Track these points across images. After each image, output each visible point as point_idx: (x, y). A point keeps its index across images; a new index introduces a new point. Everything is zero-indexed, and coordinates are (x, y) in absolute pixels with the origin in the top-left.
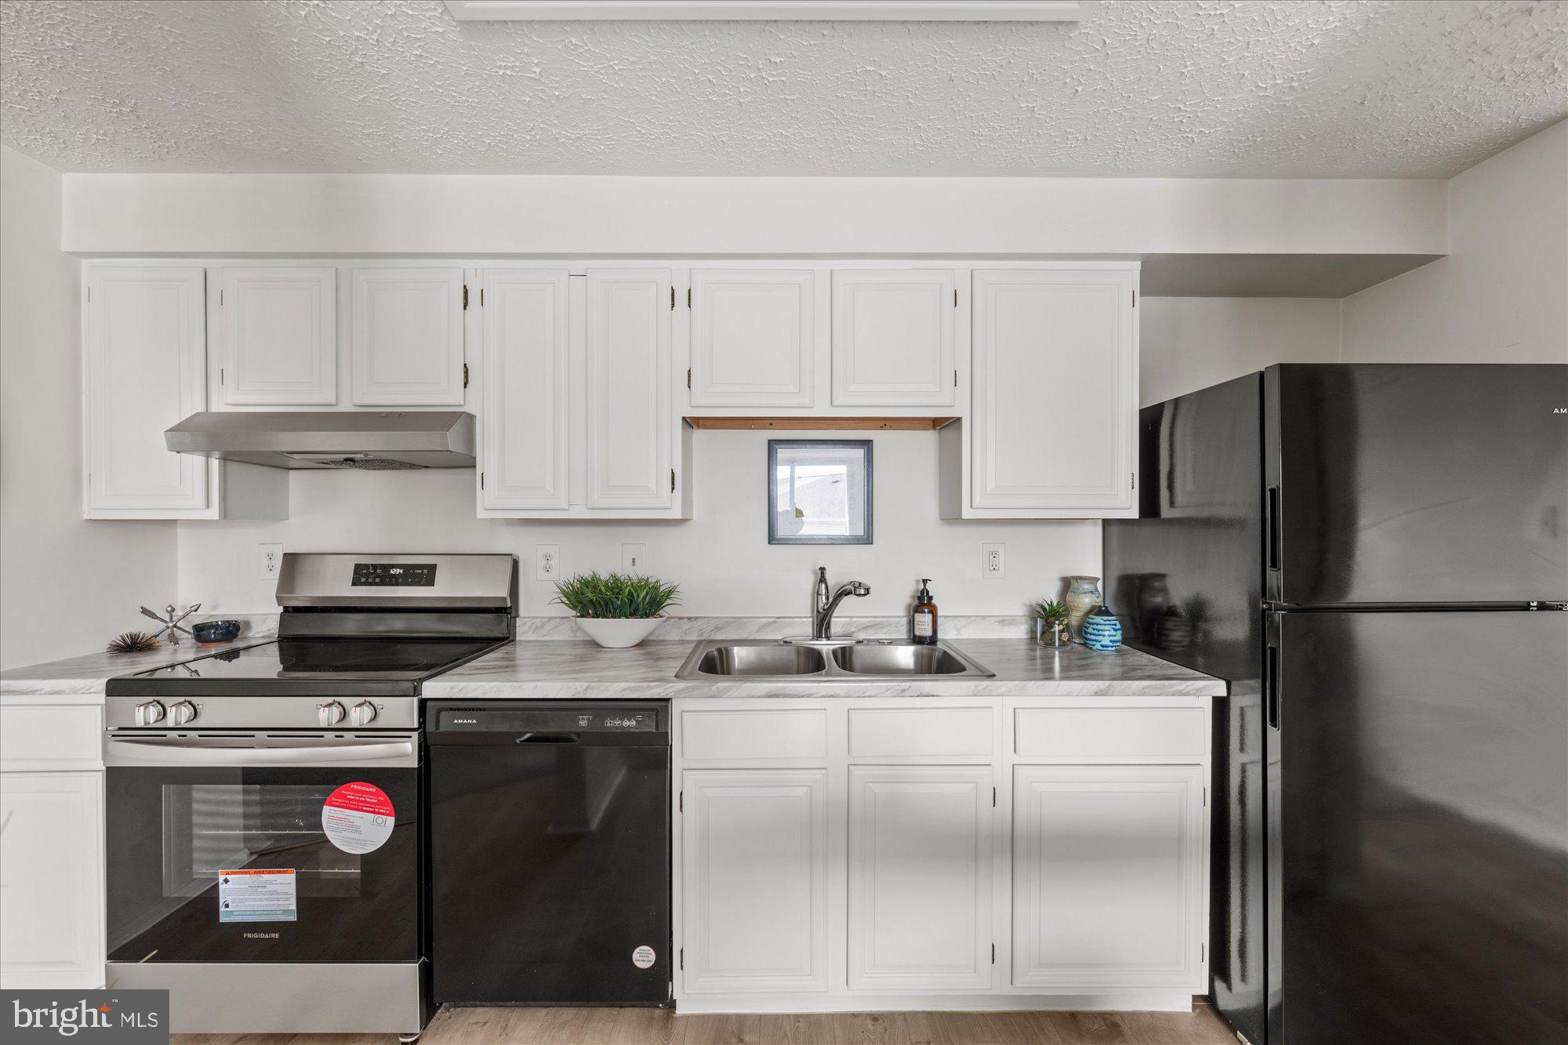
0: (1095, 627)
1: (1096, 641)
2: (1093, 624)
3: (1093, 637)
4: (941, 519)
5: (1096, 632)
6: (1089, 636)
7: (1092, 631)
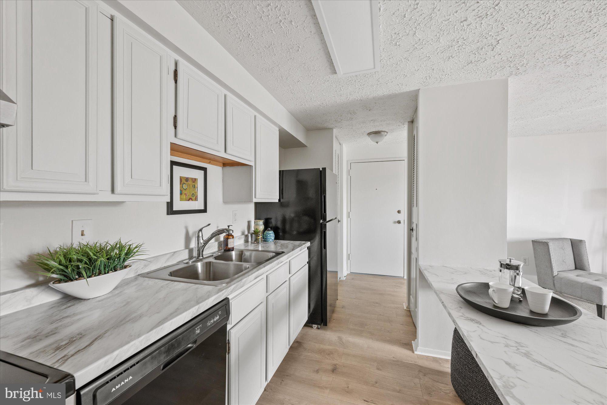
0: (270, 234)
1: (271, 239)
2: (269, 234)
3: (269, 238)
4: (223, 202)
5: (270, 236)
6: (268, 238)
7: (269, 236)
